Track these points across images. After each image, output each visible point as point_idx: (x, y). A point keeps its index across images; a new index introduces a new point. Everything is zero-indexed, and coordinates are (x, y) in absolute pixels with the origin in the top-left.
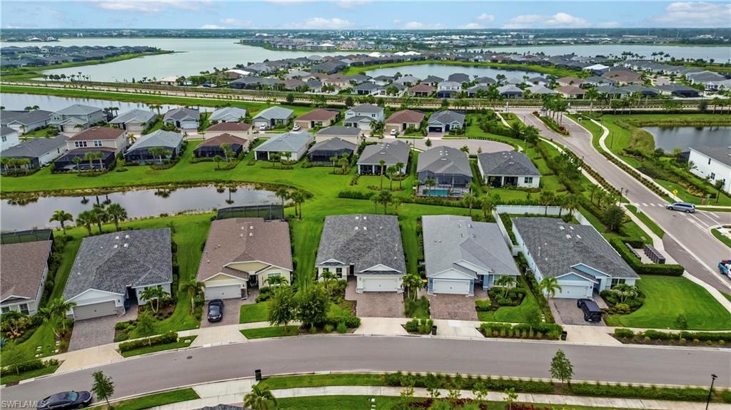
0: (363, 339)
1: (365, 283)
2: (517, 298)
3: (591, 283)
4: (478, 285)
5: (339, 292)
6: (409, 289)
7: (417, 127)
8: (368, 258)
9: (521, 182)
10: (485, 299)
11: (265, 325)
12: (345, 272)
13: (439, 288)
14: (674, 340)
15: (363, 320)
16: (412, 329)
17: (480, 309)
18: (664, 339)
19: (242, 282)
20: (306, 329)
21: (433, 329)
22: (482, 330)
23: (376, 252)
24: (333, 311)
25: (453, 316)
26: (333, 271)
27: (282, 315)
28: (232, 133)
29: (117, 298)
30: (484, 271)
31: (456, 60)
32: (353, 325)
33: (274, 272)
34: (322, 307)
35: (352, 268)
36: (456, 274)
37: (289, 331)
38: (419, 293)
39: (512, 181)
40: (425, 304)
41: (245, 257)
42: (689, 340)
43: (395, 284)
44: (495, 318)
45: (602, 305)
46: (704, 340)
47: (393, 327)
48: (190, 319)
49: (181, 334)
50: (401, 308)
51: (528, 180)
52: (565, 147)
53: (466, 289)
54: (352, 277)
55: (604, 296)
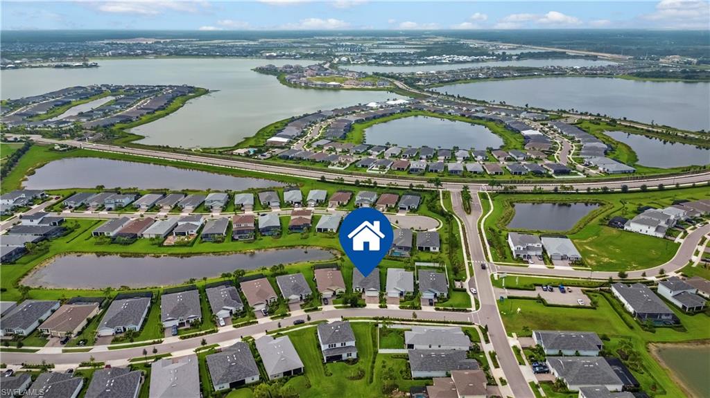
0: (368, 310)
1: (367, 293)
2: (412, 298)
3: (433, 294)
4: (401, 294)
5: (360, 296)
6: (381, 295)
7: (393, 206)
8: (368, 286)
9: (432, 249)
10: (403, 299)
11: (341, 305)
12: (361, 290)
13: (389, 295)
14: (450, 310)
15: (368, 304)
16: (381, 307)
17: (401, 302)
18: (447, 310)
19: (332, 293)
20: (352, 306)
21: (386, 307)
22: (400, 307)
23: (371, 284)
24: (359, 302)
25: (393, 304)
26: (358, 289)
27: (345, 302)
28: (303, 217)
29: (298, 297)
30: (403, 291)
31: (434, 112)
32: (365, 306)
33: (341, 290)
34: (356, 301)
35: (363, 289)
36: (395, 291)
37: (347, 307)
38: (384, 297)
39: (428, 249)
40: (385, 300)
41: (332, 285)
42: (453, 310)
43: (377, 294)
44: (404, 304)
45: (436, 301)
46: (457, 310)
47: (376, 306)
48: (319, 303)
49: (319, 307)
50: (378, 301)
51: (435, 249)
52: (464, 223)
53: (397, 296)
54: (363, 291)
55: (438, 298)
